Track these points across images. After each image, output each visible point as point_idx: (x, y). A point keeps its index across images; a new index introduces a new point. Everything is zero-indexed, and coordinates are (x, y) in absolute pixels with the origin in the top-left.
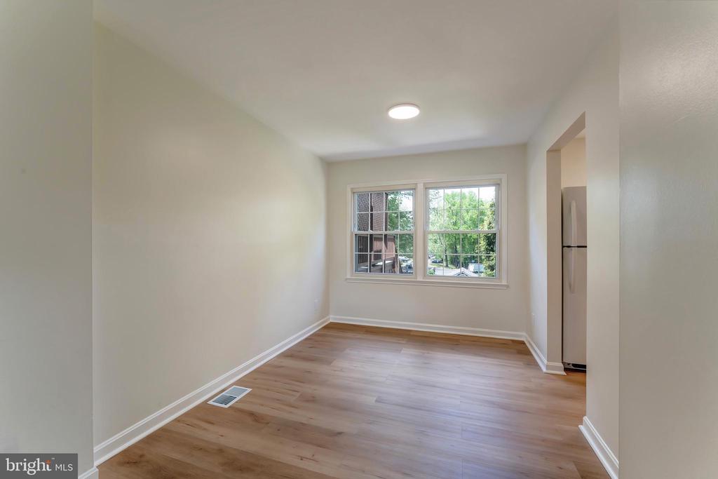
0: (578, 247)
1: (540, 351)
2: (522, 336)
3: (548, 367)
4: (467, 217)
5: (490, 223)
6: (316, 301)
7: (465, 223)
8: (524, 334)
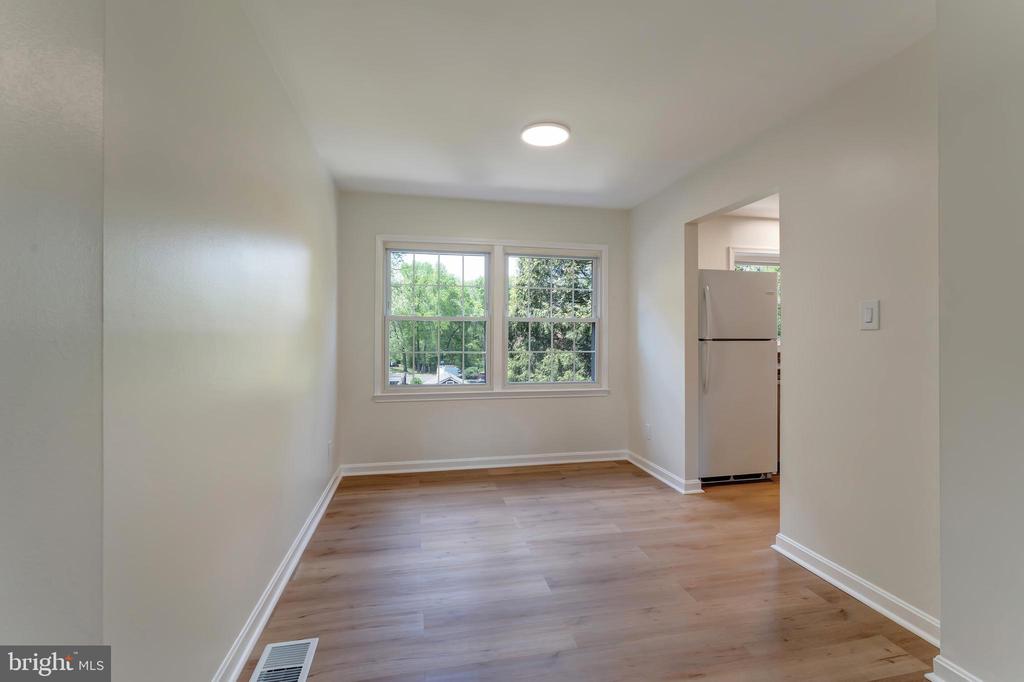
0: (714, 340)
1: (667, 469)
2: (625, 454)
3: (687, 487)
4: (434, 300)
5: (517, 310)
6: (330, 442)
7: (431, 308)
8: (626, 451)
